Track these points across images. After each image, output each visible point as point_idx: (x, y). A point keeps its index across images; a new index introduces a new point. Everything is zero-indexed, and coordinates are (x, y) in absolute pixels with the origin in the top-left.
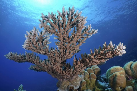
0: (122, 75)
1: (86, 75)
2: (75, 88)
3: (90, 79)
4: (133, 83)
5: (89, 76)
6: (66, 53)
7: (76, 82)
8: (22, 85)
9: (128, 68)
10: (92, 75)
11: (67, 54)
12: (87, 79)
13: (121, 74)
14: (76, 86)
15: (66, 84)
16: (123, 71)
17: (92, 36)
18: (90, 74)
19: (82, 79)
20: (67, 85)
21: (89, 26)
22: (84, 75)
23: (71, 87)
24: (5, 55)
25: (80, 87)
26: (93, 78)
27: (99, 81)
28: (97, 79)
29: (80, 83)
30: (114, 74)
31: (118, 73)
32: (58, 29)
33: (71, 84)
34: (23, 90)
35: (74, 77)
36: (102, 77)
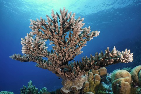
0: (127, 83)
1: (90, 76)
2: (78, 89)
3: (94, 80)
4: (138, 92)
5: (93, 77)
6: (65, 56)
7: (79, 83)
8: (31, 81)
9: (136, 73)
10: (97, 76)
11: (67, 57)
12: (90, 80)
13: (126, 81)
14: (79, 87)
15: (69, 84)
16: (129, 78)
17: (93, 38)
18: (94, 75)
19: (86, 79)
20: (71, 85)
21: (88, 29)
22: (88, 76)
23: (73, 88)
24: (10, 57)
25: (82, 89)
26: (97, 80)
27: (103, 82)
28: (101, 81)
29: (83, 84)
30: (118, 80)
31: (122, 80)
32: (51, 35)
33: (74, 85)
34: (32, 86)
35: (77, 79)
36: (108, 78)
